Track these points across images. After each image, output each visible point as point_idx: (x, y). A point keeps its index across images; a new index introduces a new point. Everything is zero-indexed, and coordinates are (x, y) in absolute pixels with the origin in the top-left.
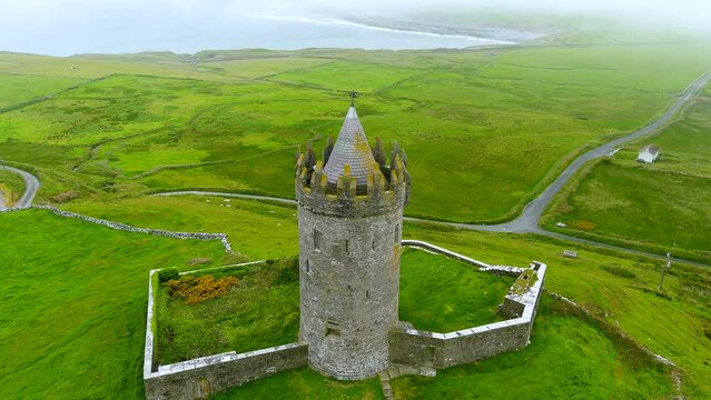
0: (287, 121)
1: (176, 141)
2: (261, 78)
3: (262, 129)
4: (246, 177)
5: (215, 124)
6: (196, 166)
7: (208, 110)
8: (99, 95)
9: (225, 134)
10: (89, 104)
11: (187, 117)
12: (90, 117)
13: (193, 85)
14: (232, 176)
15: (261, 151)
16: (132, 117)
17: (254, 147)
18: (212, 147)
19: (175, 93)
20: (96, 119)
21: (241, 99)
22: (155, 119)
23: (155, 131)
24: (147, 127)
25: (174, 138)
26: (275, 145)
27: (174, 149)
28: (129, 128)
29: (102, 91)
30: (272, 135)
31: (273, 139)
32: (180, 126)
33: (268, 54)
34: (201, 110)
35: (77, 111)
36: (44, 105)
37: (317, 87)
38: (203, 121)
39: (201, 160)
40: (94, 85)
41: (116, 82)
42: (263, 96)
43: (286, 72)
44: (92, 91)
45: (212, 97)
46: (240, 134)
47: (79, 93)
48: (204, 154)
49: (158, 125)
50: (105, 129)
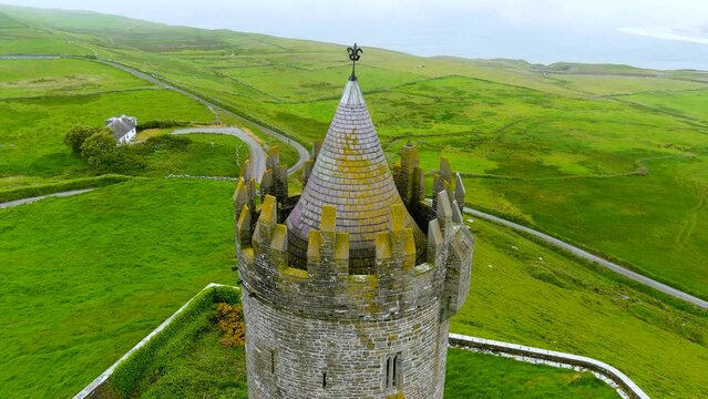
0: (611, 147)
1: (474, 146)
2: (612, 97)
3: (576, 150)
4: (524, 200)
5: (525, 136)
6: (476, 177)
7: (527, 121)
8: (430, 94)
9: (529, 148)
10: (417, 100)
11: (500, 124)
12: (408, 112)
13: (525, 95)
14: (508, 196)
15: (560, 174)
16: (447, 117)
17: (553, 168)
18: (508, 159)
19: (502, 101)
20: (414, 114)
21: (571, 114)
22: (468, 122)
23: (461, 134)
24: (455, 128)
25: (473, 143)
26: (582, 171)
27: (466, 154)
28: (436, 127)
29: (434, 89)
30: (584, 158)
31: (582, 163)
32: (487, 133)
33: (630, 71)
34: (520, 119)
35: (402, 104)
36: (380, 95)
37: (676, 114)
38: (513, 132)
39: (486, 171)
40: (431, 84)
41: (452, 83)
42: (597, 115)
43: (645, 93)
44: (426, 88)
45: (538, 108)
46: (546, 151)
47: (414, 90)
48: (493, 165)
49: (467, 128)
50: (416, 125)
